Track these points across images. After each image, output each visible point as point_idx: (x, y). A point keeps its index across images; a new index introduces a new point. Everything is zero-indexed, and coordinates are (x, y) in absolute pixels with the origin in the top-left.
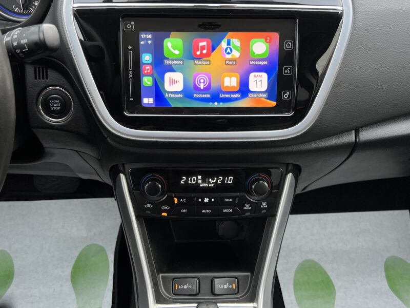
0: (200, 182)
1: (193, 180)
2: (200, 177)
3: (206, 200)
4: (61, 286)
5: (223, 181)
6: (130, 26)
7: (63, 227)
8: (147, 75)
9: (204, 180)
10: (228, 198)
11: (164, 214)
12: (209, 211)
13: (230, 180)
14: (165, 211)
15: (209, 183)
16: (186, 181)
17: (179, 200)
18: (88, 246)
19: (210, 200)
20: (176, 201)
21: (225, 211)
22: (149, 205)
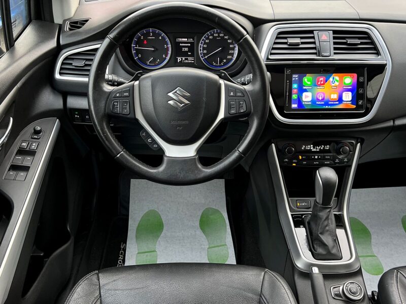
0: (312, 148)
1: (308, 148)
2: (312, 146)
3: (316, 157)
4: (195, 231)
5: (324, 148)
6: (288, 72)
7: (190, 197)
8: (295, 94)
9: (314, 148)
10: (327, 156)
11: (294, 165)
12: (318, 163)
13: (327, 147)
14: (294, 163)
15: (317, 149)
16: (305, 148)
17: (302, 157)
18: (206, 209)
19: (318, 157)
20: (300, 157)
21: (326, 163)
22: (286, 160)
